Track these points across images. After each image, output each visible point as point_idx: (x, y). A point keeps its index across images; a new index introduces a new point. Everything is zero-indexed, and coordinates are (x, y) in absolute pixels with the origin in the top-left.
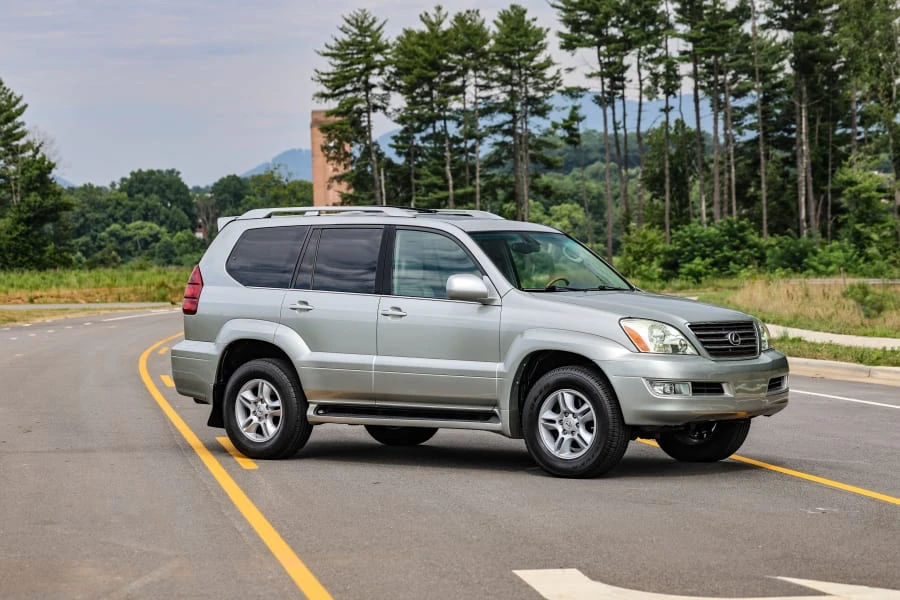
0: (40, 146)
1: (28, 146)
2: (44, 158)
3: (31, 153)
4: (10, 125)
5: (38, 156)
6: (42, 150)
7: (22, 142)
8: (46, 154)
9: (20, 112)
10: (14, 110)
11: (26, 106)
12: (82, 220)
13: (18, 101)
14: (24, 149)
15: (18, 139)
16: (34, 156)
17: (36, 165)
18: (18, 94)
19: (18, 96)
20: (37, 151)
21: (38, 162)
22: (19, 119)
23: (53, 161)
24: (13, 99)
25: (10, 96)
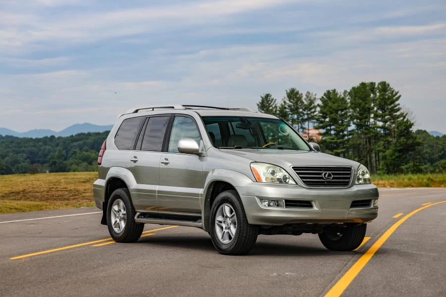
0: (406, 115)
1: (402, 115)
2: (407, 121)
3: (402, 118)
4: (392, 105)
5: (405, 120)
6: (407, 117)
7: (398, 113)
8: (409, 119)
9: (398, 99)
10: (394, 98)
11: (400, 96)
12: (443, 152)
13: (396, 94)
14: (398, 117)
15: (396, 112)
16: (403, 120)
17: (404, 124)
18: (396, 90)
19: (397, 91)
20: (404, 117)
21: (405, 122)
22: (397, 103)
23: (412, 122)
24: (394, 93)
25: (393, 91)
